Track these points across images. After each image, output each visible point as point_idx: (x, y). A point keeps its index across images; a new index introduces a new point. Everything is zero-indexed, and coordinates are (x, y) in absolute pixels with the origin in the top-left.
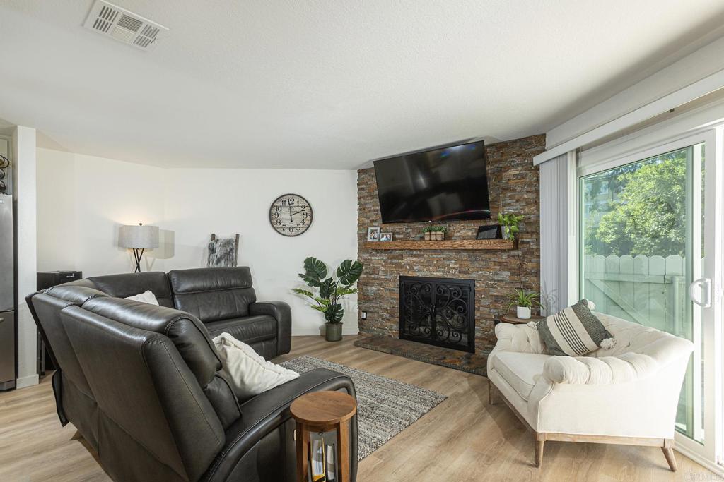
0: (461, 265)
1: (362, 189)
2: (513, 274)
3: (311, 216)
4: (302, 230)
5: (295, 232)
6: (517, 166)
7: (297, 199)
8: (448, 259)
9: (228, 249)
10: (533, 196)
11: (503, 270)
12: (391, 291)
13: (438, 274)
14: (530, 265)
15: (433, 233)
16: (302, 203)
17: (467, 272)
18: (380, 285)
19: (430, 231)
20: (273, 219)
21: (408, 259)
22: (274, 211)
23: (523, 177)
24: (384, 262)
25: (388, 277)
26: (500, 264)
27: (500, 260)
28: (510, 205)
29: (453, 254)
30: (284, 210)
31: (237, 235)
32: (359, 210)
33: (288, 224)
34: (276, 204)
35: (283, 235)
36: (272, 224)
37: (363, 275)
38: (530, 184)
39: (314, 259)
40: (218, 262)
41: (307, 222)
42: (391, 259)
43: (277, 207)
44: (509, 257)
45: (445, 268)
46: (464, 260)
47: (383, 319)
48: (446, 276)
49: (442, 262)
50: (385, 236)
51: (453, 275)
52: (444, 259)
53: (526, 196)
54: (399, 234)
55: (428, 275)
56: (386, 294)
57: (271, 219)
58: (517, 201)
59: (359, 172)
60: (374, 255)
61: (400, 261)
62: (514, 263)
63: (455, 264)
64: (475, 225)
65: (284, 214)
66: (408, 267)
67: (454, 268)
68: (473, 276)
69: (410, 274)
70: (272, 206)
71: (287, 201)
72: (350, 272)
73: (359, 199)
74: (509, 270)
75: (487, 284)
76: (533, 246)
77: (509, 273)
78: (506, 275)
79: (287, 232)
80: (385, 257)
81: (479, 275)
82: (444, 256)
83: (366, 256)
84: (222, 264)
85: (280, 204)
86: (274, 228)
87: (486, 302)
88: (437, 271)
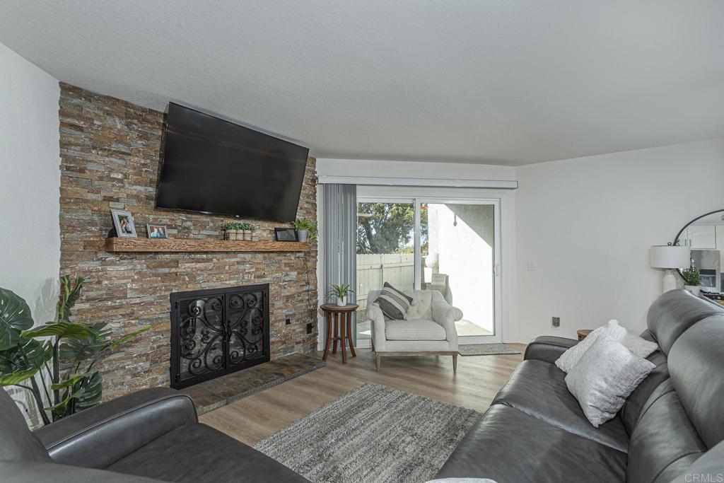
0: (257, 268)
2: (298, 273)
8: (243, 263)
11: (292, 271)
12: (155, 321)
13: (232, 282)
17: (263, 277)
21: (186, 266)
24: (139, 273)
25: (148, 299)
26: (289, 265)
27: (290, 262)
29: (248, 257)
42: (154, 268)
45: (239, 274)
46: (259, 263)
47: (134, 375)
48: (241, 284)
49: (237, 267)
50: (156, 230)
51: (249, 281)
52: (238, 263)
59: (66, 89)
60: (112, 263)
61: (173, 270)
62: (299, 263)
63: (252, 268)
66: (187, 279)
67: (249, 273)
68: (267, 280)
69: (190, 288)
73: (63, 145)
74: (296, 270)
75: (280, 286)
77: (295, 273)
80: (139, 264)
81: (274, 278)
82: (239, 260)
87: (279, 304)
88: (230, 279)
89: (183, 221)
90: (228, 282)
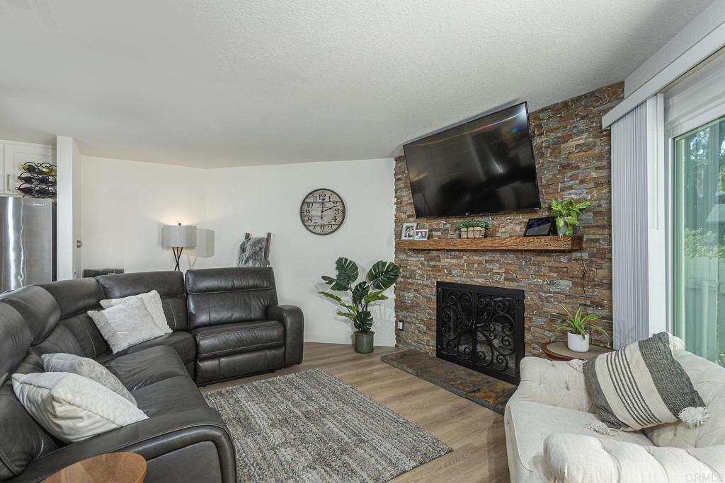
0: (506, 269)
1: (399, 179)
2: (575, 284)
3: (344, 212)
4: (334, 227)
5: (327, 230)
6: (580, 133)
7: (328, 194)
8: (491, 262)
9: (257, 248)
10: (604, 173)
11: (562, 278)
12: (429, 299)
13: (480, 280)
14: (601, 273)
15: (471, 229)
16: (334, 198)
17: (513, 280)
18: (417, 291)
19: (467, 227)
20: (304, 216)
21: (446, 261)
22: (305, 207)
23: (590, 147)
24: (421, 264)
25: (425, 282)
26: (557, 269)
27: (558, 265)
28: (571, 188)
29: (498, 256)
30: (315, 206)
31: (269, 234)
32: (397, 203)
33: (320, 222)
34: (307, 200)
35: (314, 233)
36: (303, 222)
37: (400, 279)
38: (600, 158)
39: (346, 260)
40: (247, 261)
41: (339, 219)
42: (428, 261)
43: (309, 203)
44: (570, 260)
45: (487, 273)
46: (511, 264)
47: (420, 332)
48: (488, 284)
49: (483, 266)
50: (420, 234)
51: (498, 282)
52: (486, 261)
53: (594, 175)
54: (437, 230)
55: (468, 281)
56: (423, 302)
57: (302, 216)
58: (582, 182)
59: (396, 159)
60: (410, 256)
61: (438, 263)
62: (577, 269)
63: (500, 268)
64: (525, 218)
65: (316, 211)
66: (446, 272)
67: (498, 273)
68: (523, 285)
69: (448, 280)
70: (304, 203)
71: (318, 196)
72: (384, 275)
73: (396, 191)
74: (570, 278)
75: (540, 297)
76: (604, 245)
77: (569, 283)
78: (566, 285)
79: (318, 230)
80: (421, 258)
81: (530, 284)
82: (487, 258)
83: (403, 256)
84: (250, 264)
85: (311, 200)
86: (306, 226)
87: (538, 320)
88: (478, 277)
89: (445, 224)
90: (476, 280)
